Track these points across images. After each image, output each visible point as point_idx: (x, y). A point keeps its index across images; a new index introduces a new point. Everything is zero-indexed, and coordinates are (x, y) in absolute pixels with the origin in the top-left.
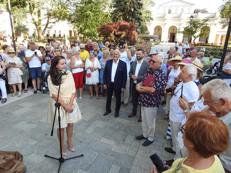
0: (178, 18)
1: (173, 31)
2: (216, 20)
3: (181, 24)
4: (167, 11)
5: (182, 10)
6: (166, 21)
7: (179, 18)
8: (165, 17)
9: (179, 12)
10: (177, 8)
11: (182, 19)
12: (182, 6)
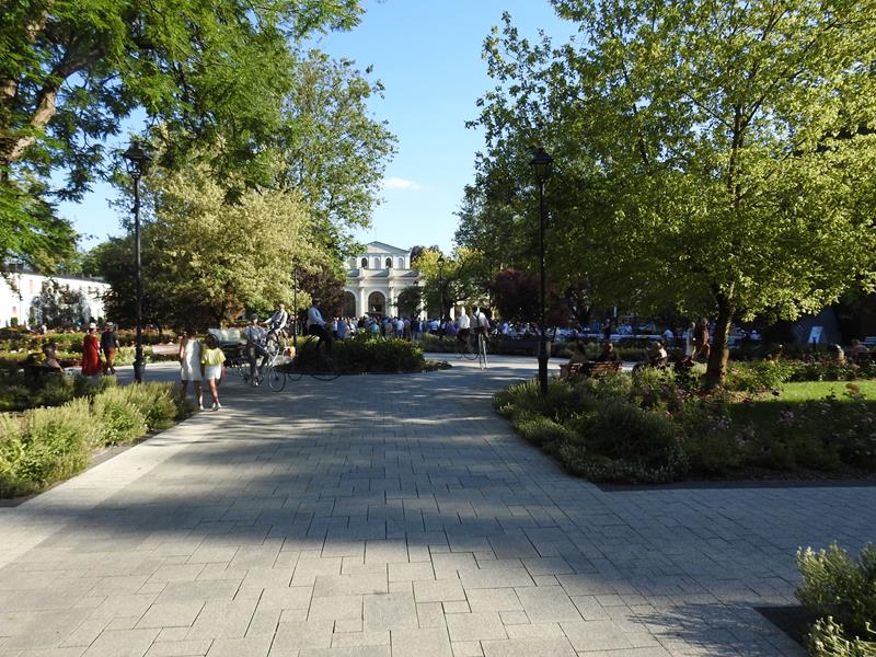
1: (378, 302)
3: (390, 289)
4: (359, 265)
5: (389, 263)
6: (362, 284)
7: (384, 277)
8: (358, 275)
9: (384, 266)
10: (379, 258)
11: (391, 279)
12: (386, 255)
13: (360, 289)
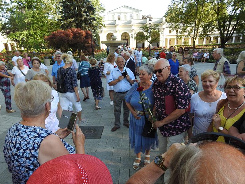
0: (129, 24)
1: (126, 38)
2: (163, 25)
3: (132, 31)
4: (116, 18)
5: (131, 16)
6: (117, 28)
8: (116, 23)
9: (129, 18)
10: (126, 15)
11: (133, 25)
12: (130, 12)
13: (117, 31)
